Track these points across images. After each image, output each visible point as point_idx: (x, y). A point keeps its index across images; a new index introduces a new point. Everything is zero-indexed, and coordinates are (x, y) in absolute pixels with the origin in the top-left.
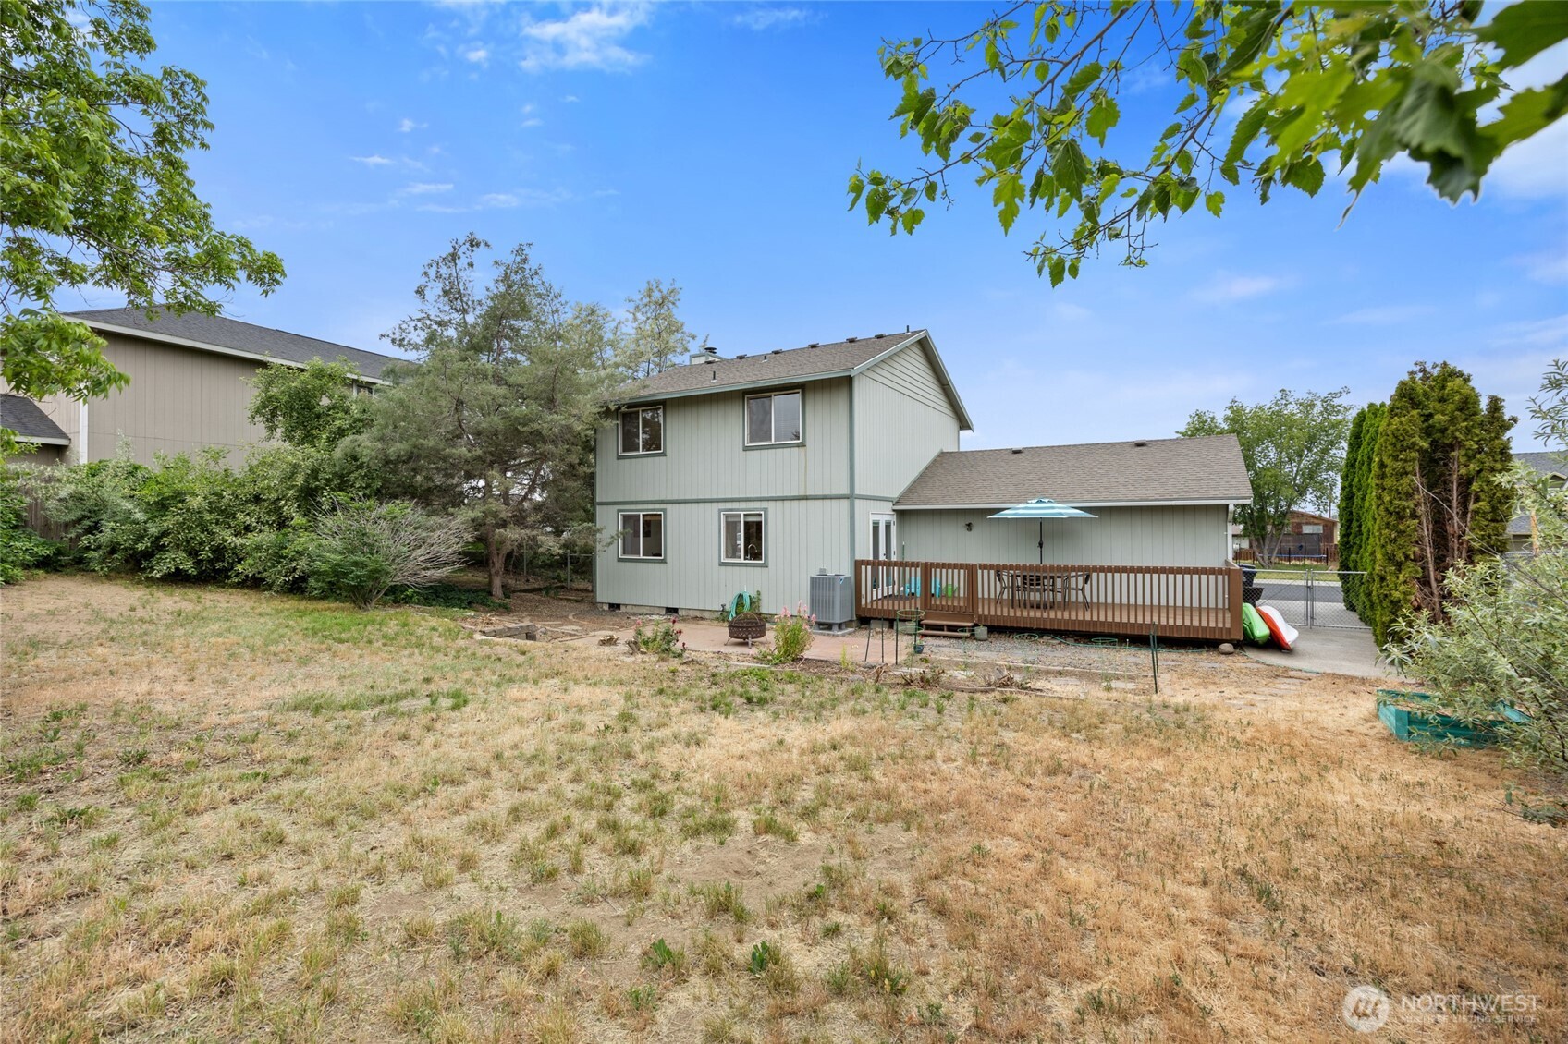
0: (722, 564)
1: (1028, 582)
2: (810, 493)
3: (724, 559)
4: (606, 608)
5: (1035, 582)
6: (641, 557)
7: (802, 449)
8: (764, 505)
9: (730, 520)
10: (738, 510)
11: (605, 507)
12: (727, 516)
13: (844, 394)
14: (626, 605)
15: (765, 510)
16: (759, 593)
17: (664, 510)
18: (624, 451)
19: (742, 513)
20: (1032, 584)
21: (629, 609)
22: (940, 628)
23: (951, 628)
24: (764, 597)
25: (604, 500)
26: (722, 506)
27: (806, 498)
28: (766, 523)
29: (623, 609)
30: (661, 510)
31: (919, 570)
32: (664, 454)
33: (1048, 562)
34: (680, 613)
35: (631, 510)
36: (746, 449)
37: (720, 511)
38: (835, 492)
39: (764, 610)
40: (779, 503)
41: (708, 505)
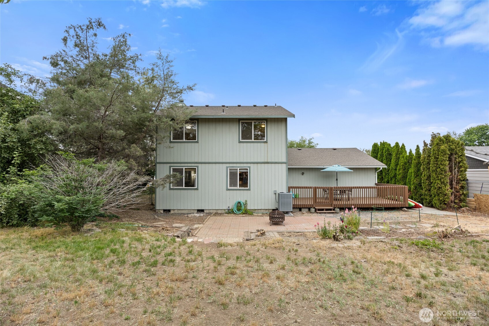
0: (228, 190)
1: (342, 192)
2: (269, 161)
3: (229, 188)
4: (162, 212)
5: (344, 192)
6: (184, 187)
7: (266, 144)
8: (249, 165)
9: (231, 171)
10: (236, 167)
11: (162, 165)
12: (230, 169)
13: (283, 124)
14: (174, 210)
15: (249, 167)
16: (246, 201)
17: (198, 167)
18: (174, 139)
19: (238, 168)
20: (343, 193)
21: (176, 212)
22: (323, 210)
23: (327, 210)
24: (248, 203)
25: (161, 161)
26: (228, 165)
27: (268, 163)
28: (250, 173)
29: (172, 212)
30: (196, 166)
31: (312, 189)
32: (197, 142)
33: (339, 185)
34: (205, 211)
35: (178, 166)
36: (240, 142)
37: (227, 167)
38: (280, 161)
39: (249, 208)
40: (255, 165)
41: (221, 165)
